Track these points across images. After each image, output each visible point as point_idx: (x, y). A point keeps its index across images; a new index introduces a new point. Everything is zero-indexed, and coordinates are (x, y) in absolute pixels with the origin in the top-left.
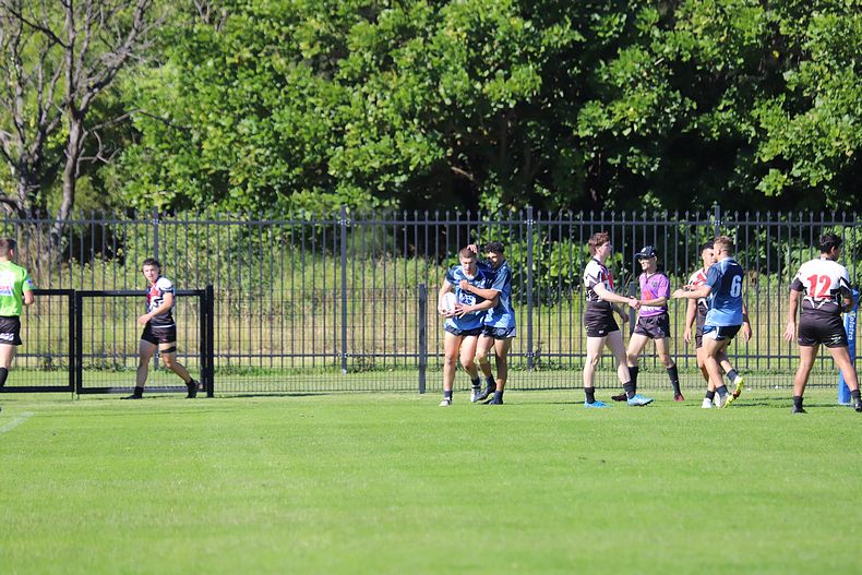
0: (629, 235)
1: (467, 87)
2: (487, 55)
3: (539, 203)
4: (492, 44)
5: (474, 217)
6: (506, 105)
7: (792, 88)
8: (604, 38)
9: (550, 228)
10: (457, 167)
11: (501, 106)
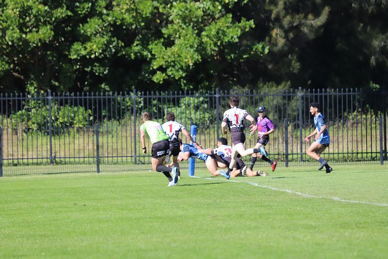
0: (95, 102)
1: (19, 36)
2: (28, 22)
3: (54, 89)
4: (30, 17)
5: (24, 96)
6: (37, 44)
7: (166, 36)
8: (81, 14)
9: (59, 100)
10: (16, 73)
11: (34, 45)
